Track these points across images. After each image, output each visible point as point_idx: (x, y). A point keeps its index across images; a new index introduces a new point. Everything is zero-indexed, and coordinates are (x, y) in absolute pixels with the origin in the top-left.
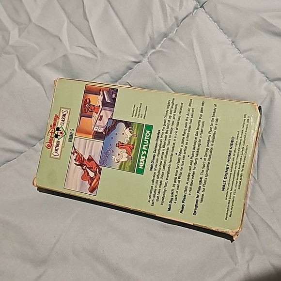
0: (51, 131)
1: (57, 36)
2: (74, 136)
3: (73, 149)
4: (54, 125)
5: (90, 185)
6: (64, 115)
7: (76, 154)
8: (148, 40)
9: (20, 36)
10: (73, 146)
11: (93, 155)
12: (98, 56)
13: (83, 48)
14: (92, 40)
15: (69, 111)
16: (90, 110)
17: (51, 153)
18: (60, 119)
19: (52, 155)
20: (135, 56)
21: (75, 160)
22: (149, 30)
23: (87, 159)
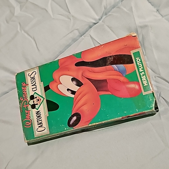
1: (44, 9)
8: (103, 9)
9: (21, 10)
12: (72, 19)
13: (61, 15)
14: (68, 10)
20: (95, 19)
22: (104, 3)
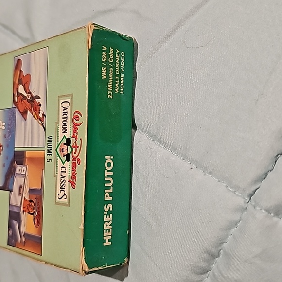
0: (78, 149)
2: (46, 149)
3: (44, 125)
4: (74, 165)
5: (21, 71)
6: (62, 189)
7: (41, 115)
10: (45, 129)
11: (23, 122)
15: (58, 199)
16: (33, 204)
17: (72, 103)
18: (67, 179)
19: (69, 100)
21: (40, 105)
23: (29, 112)
